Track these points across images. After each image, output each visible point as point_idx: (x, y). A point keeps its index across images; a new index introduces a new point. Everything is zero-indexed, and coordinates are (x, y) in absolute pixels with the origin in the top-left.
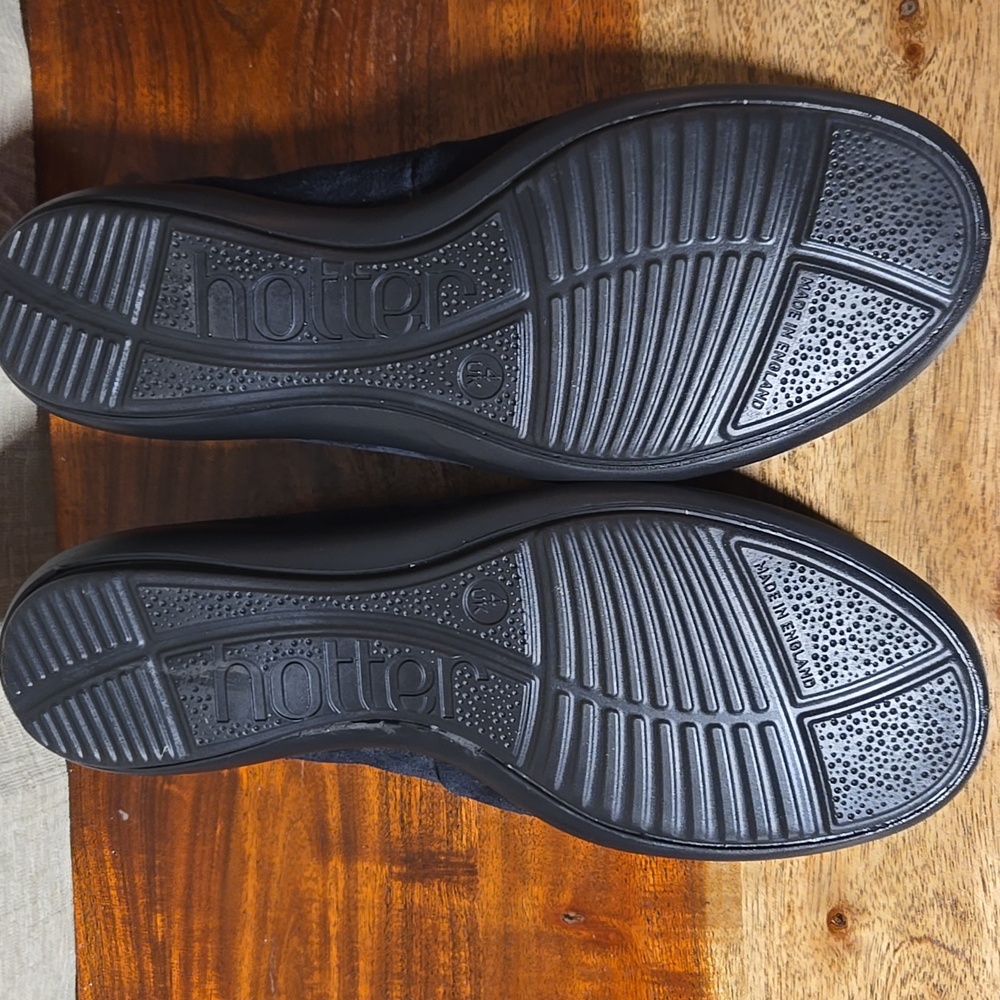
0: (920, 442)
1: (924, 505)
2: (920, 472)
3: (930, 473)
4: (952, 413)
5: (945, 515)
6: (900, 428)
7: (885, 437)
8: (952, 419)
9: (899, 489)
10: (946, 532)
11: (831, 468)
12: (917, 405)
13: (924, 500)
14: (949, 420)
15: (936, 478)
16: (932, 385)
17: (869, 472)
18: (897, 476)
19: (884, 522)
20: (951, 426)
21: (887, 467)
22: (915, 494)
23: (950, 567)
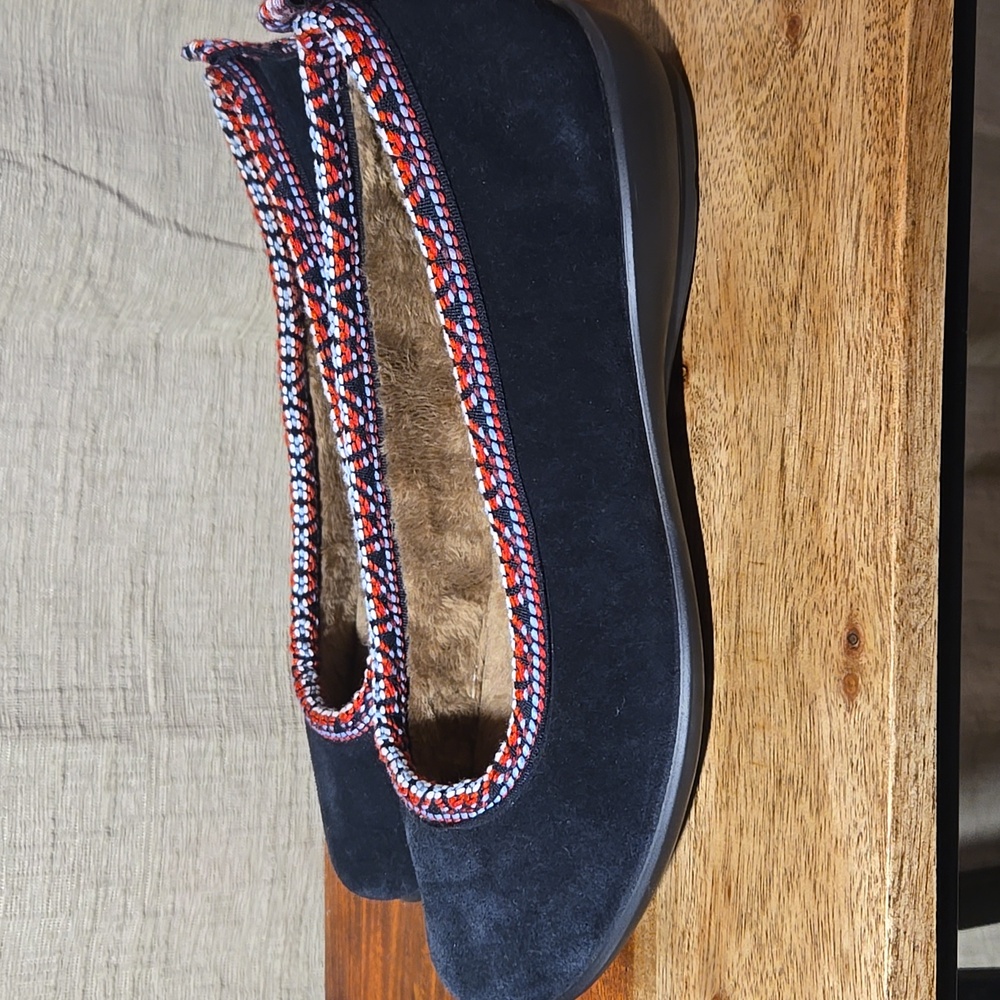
0: (789, 473)
1: (790, 547)
2: (788, 508)
3: (796, 511)
4: (814, 442)
5: (806, 562)
6: (774, 458)
7: (764, 467)
8: (813, 448)
9: (773, 528)
10: (805, 581)
11: (726, 499)
12: (787, 431)
13: (790, 541)
14: (811, 450)
15: (799, 518)
16: (799, 407)
17: (752, 507)
18: (771, 516)
19: (761, 564)
20: (812, 458)
21: (765, 502)
22: (784, 534)
23: (808, 623)
